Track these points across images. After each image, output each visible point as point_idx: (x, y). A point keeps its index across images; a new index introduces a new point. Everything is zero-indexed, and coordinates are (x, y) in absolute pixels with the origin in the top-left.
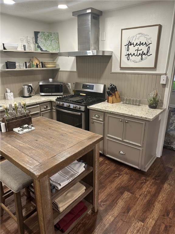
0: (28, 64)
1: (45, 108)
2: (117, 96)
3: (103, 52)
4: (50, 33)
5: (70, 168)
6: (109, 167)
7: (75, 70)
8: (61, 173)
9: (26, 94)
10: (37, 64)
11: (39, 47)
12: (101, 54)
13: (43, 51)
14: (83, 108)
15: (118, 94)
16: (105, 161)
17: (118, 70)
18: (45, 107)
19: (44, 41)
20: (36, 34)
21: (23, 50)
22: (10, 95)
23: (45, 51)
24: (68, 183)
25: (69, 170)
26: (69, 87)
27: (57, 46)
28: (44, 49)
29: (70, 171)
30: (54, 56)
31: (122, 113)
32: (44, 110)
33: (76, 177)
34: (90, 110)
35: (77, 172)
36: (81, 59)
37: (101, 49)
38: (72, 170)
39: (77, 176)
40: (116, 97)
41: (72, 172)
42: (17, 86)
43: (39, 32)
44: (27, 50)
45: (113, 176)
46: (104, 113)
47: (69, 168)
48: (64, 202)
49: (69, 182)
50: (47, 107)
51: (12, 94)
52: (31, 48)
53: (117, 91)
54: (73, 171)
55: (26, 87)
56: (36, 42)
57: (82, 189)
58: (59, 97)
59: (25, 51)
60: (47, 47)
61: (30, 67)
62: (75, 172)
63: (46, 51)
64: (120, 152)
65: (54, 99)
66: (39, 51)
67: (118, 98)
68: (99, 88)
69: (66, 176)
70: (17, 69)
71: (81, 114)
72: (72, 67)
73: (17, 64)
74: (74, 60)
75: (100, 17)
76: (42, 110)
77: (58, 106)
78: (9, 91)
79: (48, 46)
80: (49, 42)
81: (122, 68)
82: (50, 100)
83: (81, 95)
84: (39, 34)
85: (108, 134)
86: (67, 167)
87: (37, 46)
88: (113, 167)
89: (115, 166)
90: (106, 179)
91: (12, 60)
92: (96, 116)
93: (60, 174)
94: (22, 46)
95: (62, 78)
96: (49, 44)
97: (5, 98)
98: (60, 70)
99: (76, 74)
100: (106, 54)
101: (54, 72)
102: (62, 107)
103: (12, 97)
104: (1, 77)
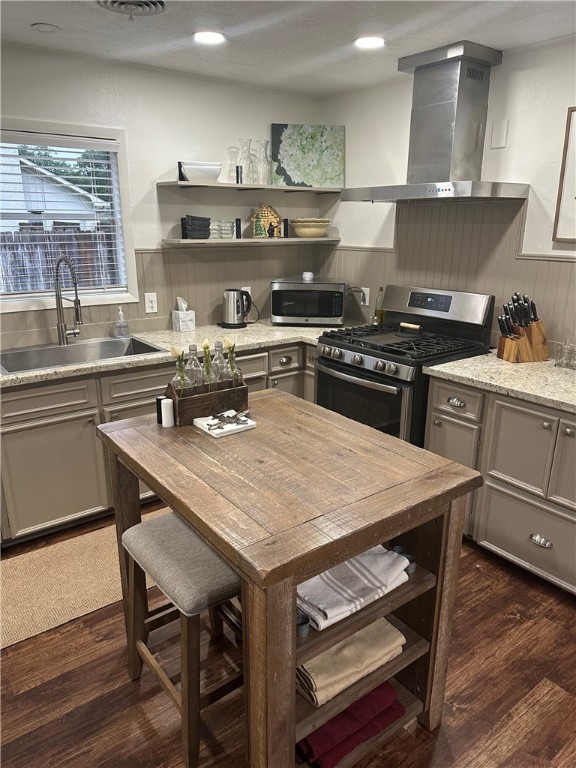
0: (244, 226)
1: (282, 364)
2: (537, 337)
3: (495, 186)
4: (320, 126)
5: (357, 565)
6: (488, 583)
7: (390, 244)
8: (328, 578)
9: (233, 317)
10: (271, 225)
11: (281, 171)
12: (485, 193)
13: (294, 184)
14: (406, 372)
15: (539, 328)
16: (475, 560)
17: (548, 250)
18: (284, 360)
19: (299, 154)
20: (277, 130)
21: (233, 183)
22: (186, 316)
23: (298, 185)
24: (349, 614)
25: (353, 570)
26: (364, 301)
27: (336, 167)
28: (296, 179)
29: (359, 575)
30: (325, 200)
31: (553, 401)
32: (279, 368)
33: (377, 597)
34: (431, 379)
35: (380, 581)
36: (413, 210)
37: (487, 177)
38: (367, 574)
39: (381, 595)
40: (531, 343)
41: (366, 581)
42: (208, 292)
43: (286, 126)
44: (246, 183)
45: (500, 617)
46: (484, 395)
47: (353, 566)
48: (333, 675)
49: (354, 611)
50: (289, 360)
51: (192, 314)
52: (259, 176)
53: (536, 319)
54: (370, 577)
55: (233, 296)
56: (275, 156)
57: (393, 642)
58: (329, 330)
59: (239, 185)
60: (307, 171)
61: (249, 234)
62: (374, 581)
63: (303, 184)
64: (531, 536)
65: (312, 335)
66: (281, 184)
67: (541, 346)
68: (473, 308)
69: (345, 591)
70: (213, 240)
71: (400, 392)
72: (382, 235)
73: (213, 226)
74: (392, 209)
75: (492, 68)
76: (274, 369)
77: (325, 359)
78: (183, 305)
79: (311, 168)
80: (313, 156)
81: (559, 243)
82: (302, 338)
83: (403, 328)
84: (286, 133)
85: (493, 468)
86: (351, 563)
87: (275, 168)
88: (502, 585)
89: (509, 584)
90: (476, 624)
91: (200, 211)
92: (455, 401)
93: (325, 578)
94: (230, 171)
95: (343, 271)
96: (312, 164)
97: (171, 326)
98: (341, 244)
99: (391, 260)
100: (503, 194)
101: (321, 252)
102: (338, 364)
103: (192, 325)
104: (165, 263)
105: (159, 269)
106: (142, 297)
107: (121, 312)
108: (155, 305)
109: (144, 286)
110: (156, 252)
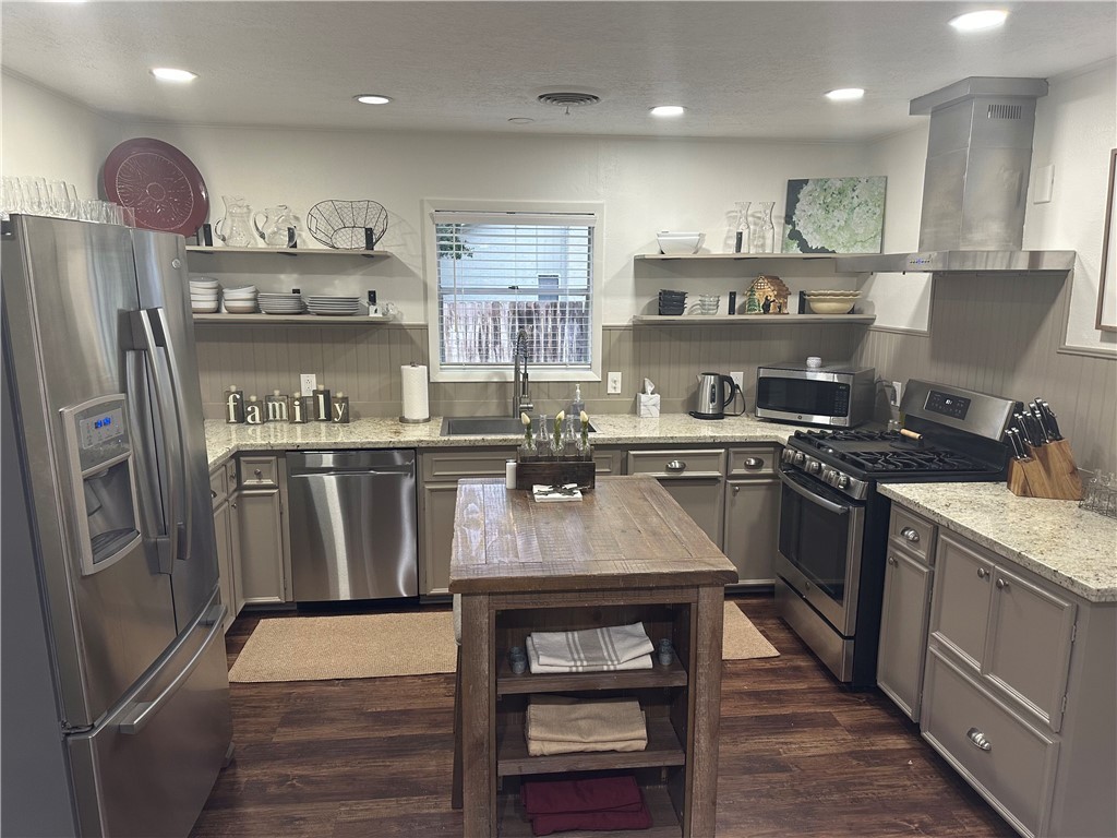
0: (739, 301)
1: (749, 467)
3: (1035, 256)
4: (852, 179)
5: (607, 639)
7: (924, 327)
8: (574, 641)
9: (707, 407)
11: (795, 235)
12: (1022, 264)
13: (811, 250)
14: (859, 489)
17: (1091, 340)
18: (753, 462)
19: (821, 213)
20: (794, 188)
21: (731, 252)
22: (650, 401)
23: (817, 251)
24: (567, 670)
25: (602, 643)
26: (895, 401)
27: (872, 228)
28: (813, 244)
29: (604, 647)
30: (862, 270)
31: (987, 539)
32: (743, 471)
33: (605, 668)
34: (893, 507)
35: (616, 656)
36: (951, 286)
37: (1029, 245)
38: (610, 647)
39: (612, 668)
41: (606, 654)
42: (681, 376)
43: (806, 182)
44: (749, 250)
45: (888, 818)
46: (937, 529)
47: (604, 638)
49: (574, 669)
50: (759, 464)
51: (657, 397)
52: (769, 242)
54: (611, 650)
55: (711, 380)
56: (789, 219)
58: (804, 430)
59: (738, 255)
60: (830, 234)
61: (742, 311)
62: (613, 655)
63: (823, 250)
65: (784, 434)
66: (795, 251)
69: (578, 653)
70: (685, 316)
71: (847, 514)
72: (916, 317)
73: (689, 302)
74: (926, 287)
76: (735, 472)
78: (649, 388)
79: (835, 230)
80: (840, 216)
82: (776, 437)
83: (904, 436)
84: (806, 189)
86: (603, 634)
87: (788, 232)
91: (677, 284)
92: (910, 534)
93: (571, 640)
94: (728, 237)
96: (837, 224)
97: (634, 410)
98: (876, 323)
99: (925, 345)
100: (1046, 265)
101: (849, 334)
103: (656, 411)
104: (634, 341)
105: (627, 347)
106: (605, 377)
107: (578, 391)
108: (619, 385)
109: (608, 365)
110: (626, 328)
